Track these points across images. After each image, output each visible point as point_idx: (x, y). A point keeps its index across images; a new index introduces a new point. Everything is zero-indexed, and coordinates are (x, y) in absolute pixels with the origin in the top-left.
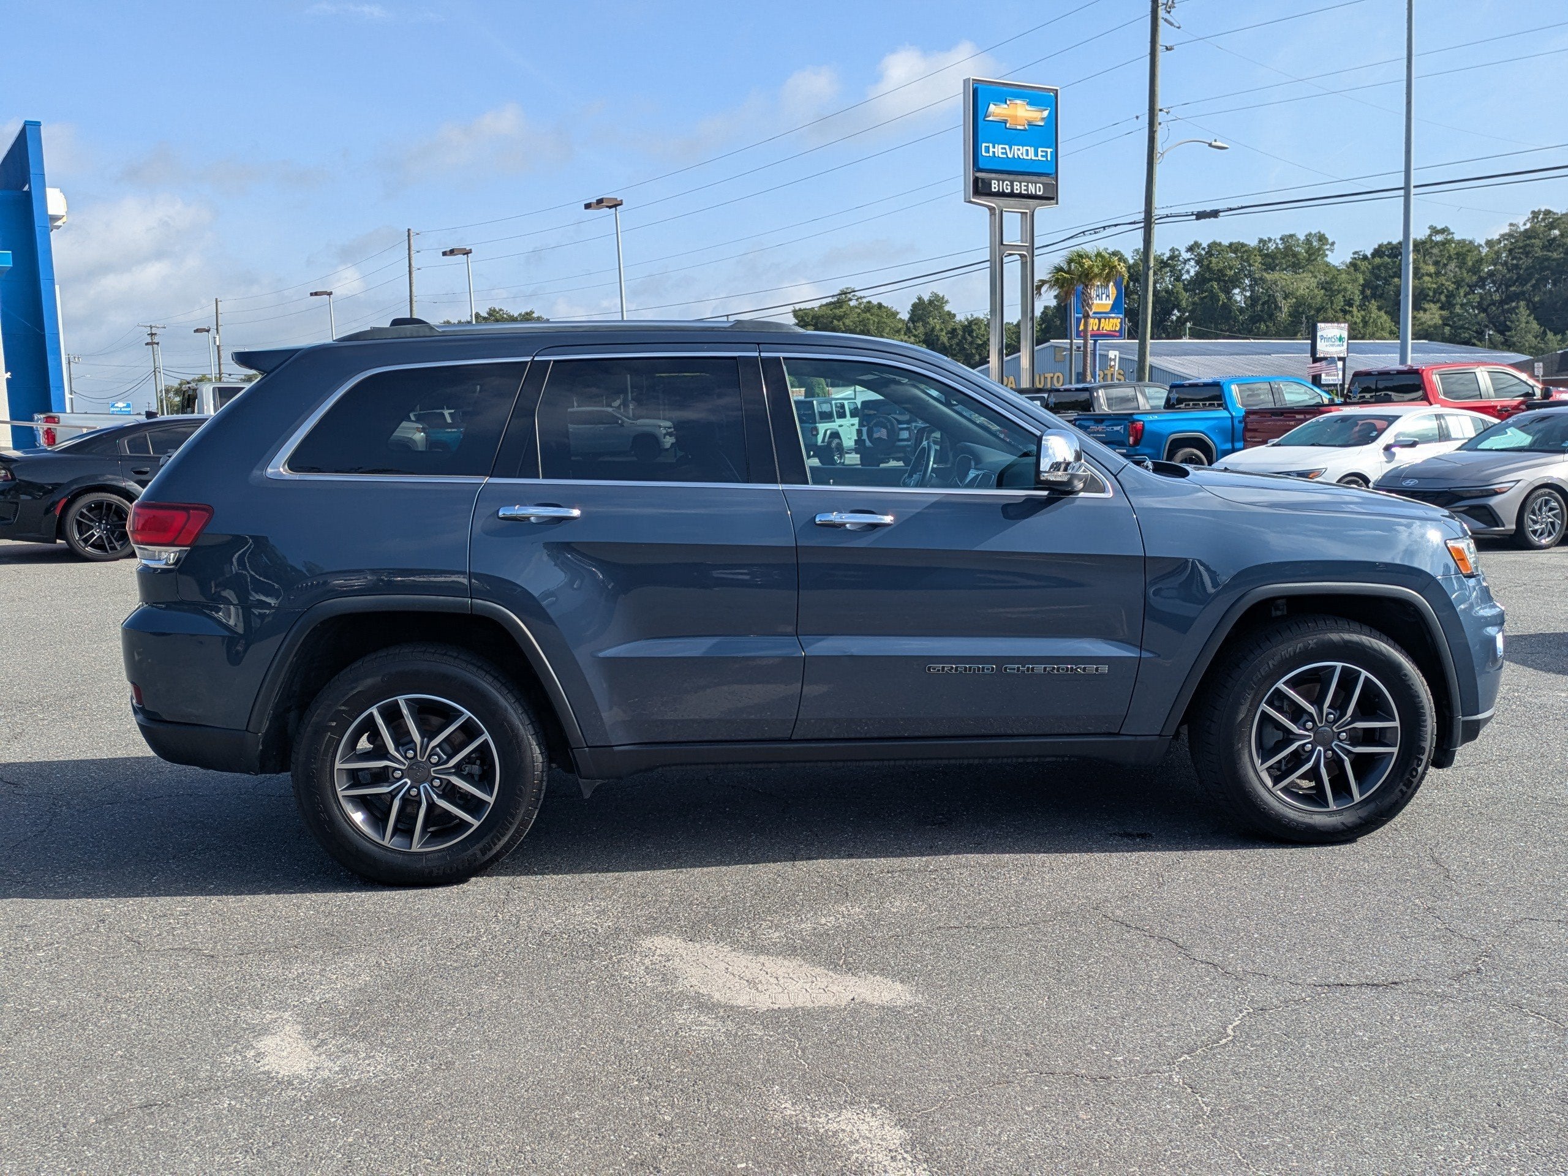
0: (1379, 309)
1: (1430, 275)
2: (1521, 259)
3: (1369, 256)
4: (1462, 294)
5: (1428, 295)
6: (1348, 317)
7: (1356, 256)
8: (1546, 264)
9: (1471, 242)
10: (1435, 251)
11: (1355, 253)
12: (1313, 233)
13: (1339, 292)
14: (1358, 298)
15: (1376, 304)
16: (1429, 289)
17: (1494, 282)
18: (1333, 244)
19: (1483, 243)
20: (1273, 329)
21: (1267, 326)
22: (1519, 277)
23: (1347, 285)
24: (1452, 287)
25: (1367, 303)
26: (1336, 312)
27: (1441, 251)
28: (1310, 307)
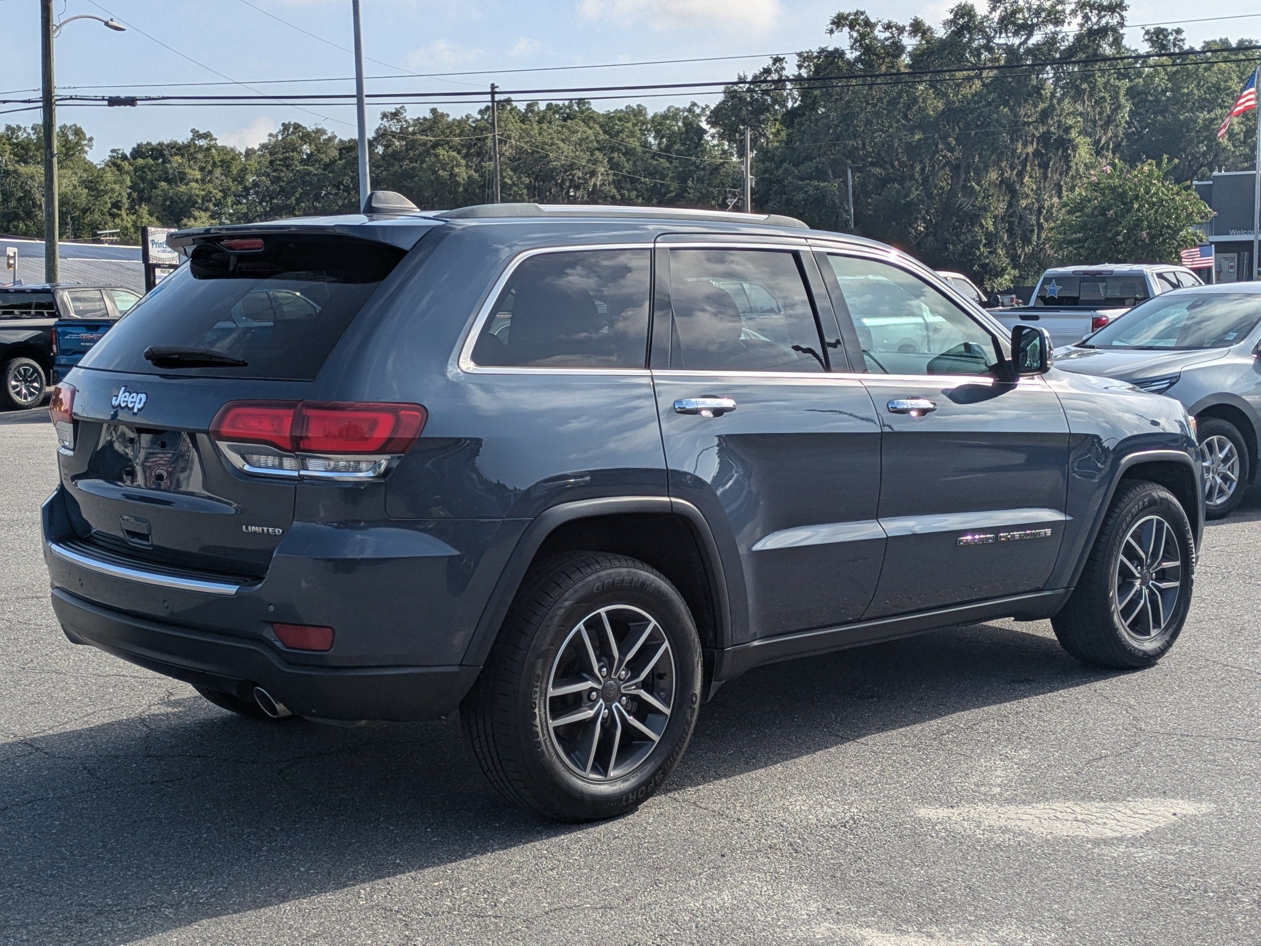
0: (151, 214)
1: (197, 181)
2: (282, 171)
3: (129, 156)
4: (229, 204)
5: (197, 203)
6: (117, 220)
7: (115, 154)
8: (308, 178)
9: (232, 150)
10: (200, 156)
11: (113, 151)
12: (68, 125)
13: (106, 192)
14: (126, 203)
15: (146, 208)
16: (197, 196)
17: (256, 193)
18: (91, 139)
19: (243, 151)
20: (34, 229)
21: (26, 226)
22: (282, 190)
23: (114, 186)
24: (219, 195)
25: (137, 207)
26: (104, 214)
27: (205, 157)
28: (75, 206)
